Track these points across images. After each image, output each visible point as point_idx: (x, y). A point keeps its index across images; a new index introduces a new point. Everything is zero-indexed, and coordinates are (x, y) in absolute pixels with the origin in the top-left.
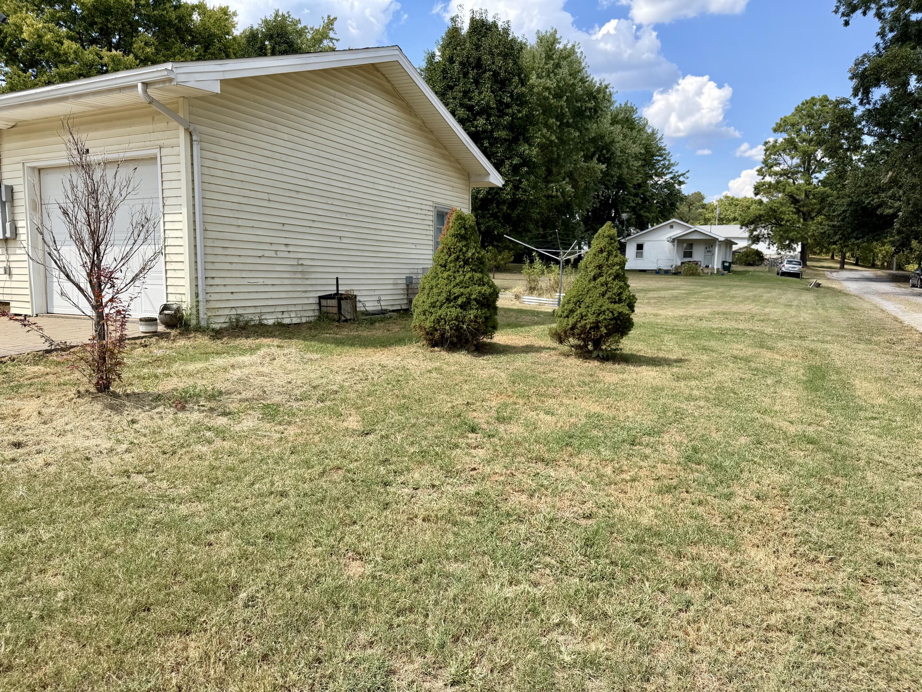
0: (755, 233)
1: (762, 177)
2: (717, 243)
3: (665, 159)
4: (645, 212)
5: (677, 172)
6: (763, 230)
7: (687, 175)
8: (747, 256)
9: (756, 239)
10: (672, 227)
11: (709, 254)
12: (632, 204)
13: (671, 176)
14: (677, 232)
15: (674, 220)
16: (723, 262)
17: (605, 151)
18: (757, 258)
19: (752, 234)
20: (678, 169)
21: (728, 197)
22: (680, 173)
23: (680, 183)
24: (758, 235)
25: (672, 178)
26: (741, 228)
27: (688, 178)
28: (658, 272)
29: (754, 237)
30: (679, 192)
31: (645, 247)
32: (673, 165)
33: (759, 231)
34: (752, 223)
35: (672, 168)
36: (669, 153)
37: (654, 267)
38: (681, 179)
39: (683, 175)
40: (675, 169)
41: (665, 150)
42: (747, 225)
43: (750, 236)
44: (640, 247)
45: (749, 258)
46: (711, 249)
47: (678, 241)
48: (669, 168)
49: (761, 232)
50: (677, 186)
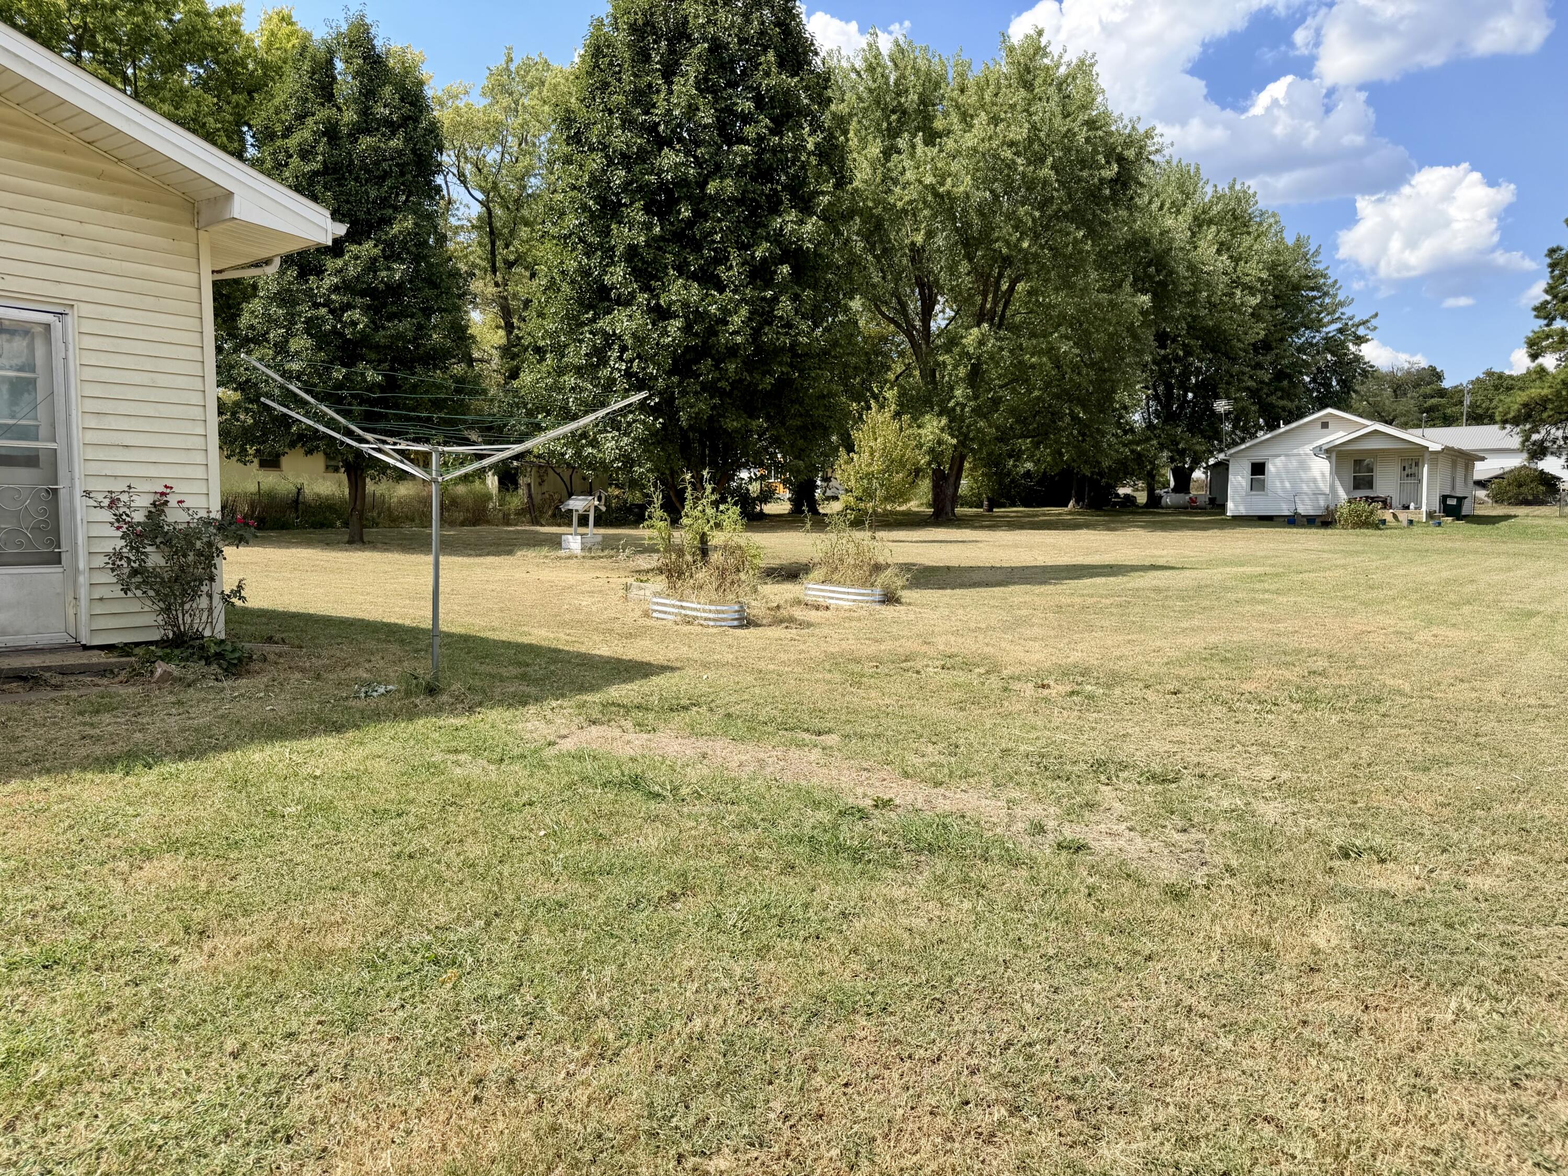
0: (1535, 437)
1: (1546, 322)
2: (1427, 455)
3: (1326, 294)
4: (1281, 398)
5: (1351, 319)
6: (1553, 431)
7: (1374, 322)
8: (1520, 486)
9: (1539, 451)
10: (1325, 425)
11: (1411, 481)
12: (1251, 383)
13: (1338, 325)
14: (1337, 436)
15: (1329, 410)
16: (1444, 498)
17: (1152, 270)
18: (1542, 488)
19: (1527, 439)
20: (1355, 312)
21: (1493, 374)
22: (1356, 320)
23: (1360, 340)
24: (1543, 441)
25: (1340, 331)
26: (1504, 428)
27: (1375, 328)
28: (1293, 521)
29: (1534, 444)
30: (1358, 359)
31: (1271, 468)
32: (1341, 304)
33: (1543, 432)
34: (1527, 417)
35: (1341, 310)
36: (1336, 282)
37: (1286, 510)
38: (1361, 331)
39: (1364, 323)
40: (1348, 311)
41: (1324, 276)
42: (1516, 422)
43: (1523, 443)
44: (1258, 469)
45: (1524, 490)
46: (1414, 469)
47: (1336, 454)
48: (1334, 311)
49: (1548, 433)
50: (1353, 348)
